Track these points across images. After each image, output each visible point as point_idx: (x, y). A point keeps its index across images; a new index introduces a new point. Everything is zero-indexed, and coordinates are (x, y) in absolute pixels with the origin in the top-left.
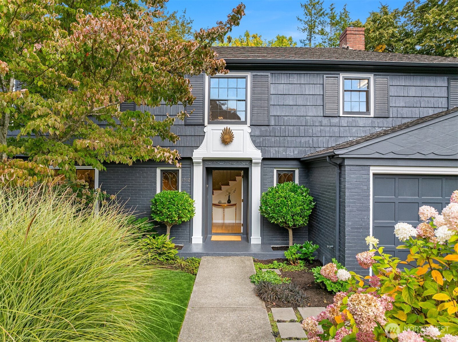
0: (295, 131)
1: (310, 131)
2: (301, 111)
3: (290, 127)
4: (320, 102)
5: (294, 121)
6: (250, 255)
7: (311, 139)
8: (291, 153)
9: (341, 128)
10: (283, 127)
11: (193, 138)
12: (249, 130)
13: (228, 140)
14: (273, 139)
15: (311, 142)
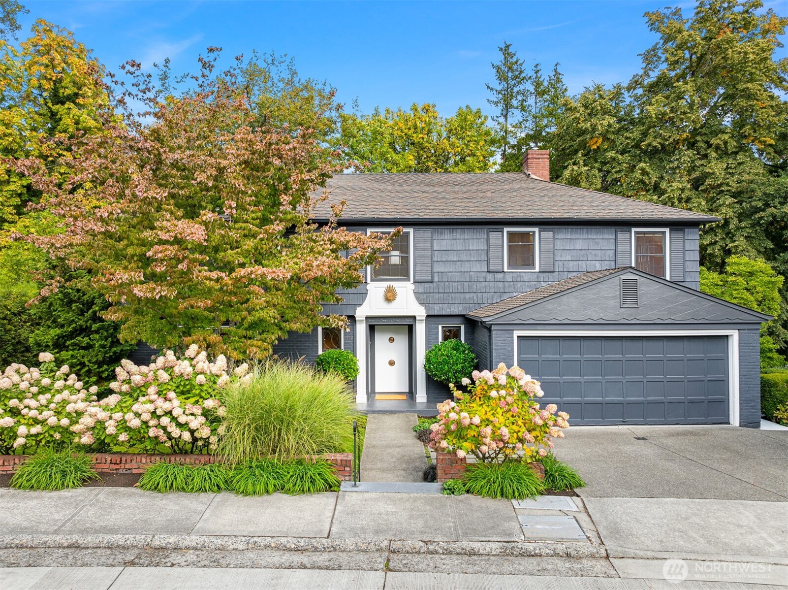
0: (459, 287)
1: (475, 287)
2: (465, 267)
3: (454, 284)
4: (484, 257)
5: (457, 277)
6: (414, 412)
7: (475, 295)
8: (455, 310)
9: (506, 284)
10: (447, 283)
11: (356, 296)
12: (413, 287)
13: (391, 298)
14: (437, 296)
15: (475, 298)
